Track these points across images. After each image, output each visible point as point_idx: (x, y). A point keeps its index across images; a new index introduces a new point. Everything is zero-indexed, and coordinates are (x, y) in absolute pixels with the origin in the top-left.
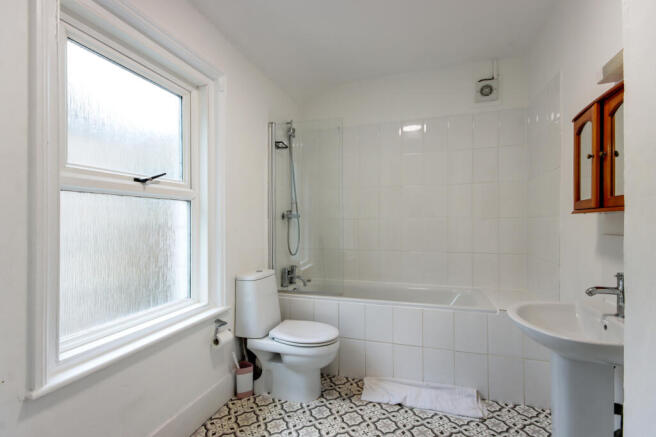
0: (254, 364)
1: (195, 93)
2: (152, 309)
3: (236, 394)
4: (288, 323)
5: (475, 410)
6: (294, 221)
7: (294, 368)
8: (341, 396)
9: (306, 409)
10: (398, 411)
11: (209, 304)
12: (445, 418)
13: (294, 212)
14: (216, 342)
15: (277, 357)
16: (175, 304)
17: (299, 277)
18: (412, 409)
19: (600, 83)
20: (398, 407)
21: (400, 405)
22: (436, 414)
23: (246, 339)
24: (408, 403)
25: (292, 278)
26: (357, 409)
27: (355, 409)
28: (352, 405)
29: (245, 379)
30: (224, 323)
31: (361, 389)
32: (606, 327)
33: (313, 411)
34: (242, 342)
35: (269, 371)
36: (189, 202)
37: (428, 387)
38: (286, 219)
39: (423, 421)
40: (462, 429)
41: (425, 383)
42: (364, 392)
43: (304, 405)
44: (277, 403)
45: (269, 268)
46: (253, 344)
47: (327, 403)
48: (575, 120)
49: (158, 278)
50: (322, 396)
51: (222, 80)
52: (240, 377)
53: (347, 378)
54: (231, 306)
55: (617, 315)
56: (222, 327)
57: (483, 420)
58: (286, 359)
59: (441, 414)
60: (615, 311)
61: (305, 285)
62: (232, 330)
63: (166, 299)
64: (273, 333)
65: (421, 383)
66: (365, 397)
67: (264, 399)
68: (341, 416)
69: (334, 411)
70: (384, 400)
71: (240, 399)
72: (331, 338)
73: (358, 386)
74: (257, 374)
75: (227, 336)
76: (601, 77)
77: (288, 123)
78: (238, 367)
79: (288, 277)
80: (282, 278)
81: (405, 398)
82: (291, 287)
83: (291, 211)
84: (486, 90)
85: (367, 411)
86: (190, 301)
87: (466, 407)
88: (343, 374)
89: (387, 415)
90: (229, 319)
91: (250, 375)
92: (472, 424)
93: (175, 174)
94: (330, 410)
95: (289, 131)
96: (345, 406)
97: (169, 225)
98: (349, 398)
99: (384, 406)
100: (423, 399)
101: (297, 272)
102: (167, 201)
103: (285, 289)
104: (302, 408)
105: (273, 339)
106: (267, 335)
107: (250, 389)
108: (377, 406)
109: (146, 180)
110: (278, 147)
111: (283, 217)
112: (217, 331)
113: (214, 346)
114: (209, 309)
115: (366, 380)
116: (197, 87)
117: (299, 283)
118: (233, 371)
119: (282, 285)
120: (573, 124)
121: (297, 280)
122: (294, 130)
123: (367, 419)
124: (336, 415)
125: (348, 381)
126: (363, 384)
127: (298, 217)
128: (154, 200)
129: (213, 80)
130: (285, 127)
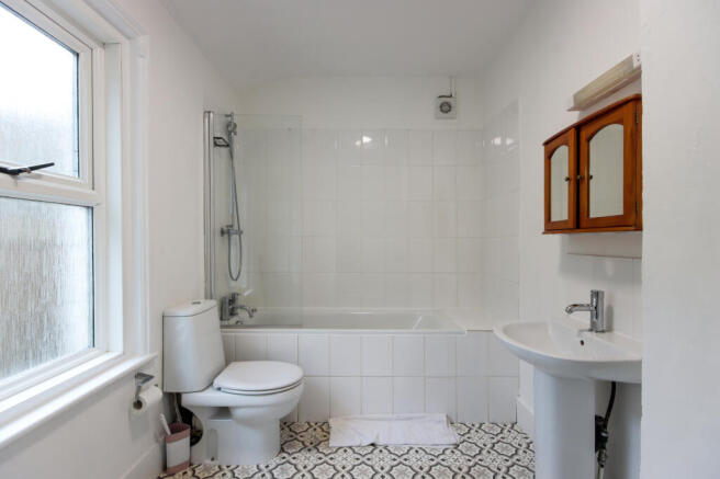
0: (191, 424)
1: (99, 52)
2: (32, 370)
3: (165, 468)
4: (235, 367)
5: (448, 437)
6: (235, 237)
7: (247, 422)
8: (305, 447)
9: (265, 471)
10: (372, 452)
11: (124, 353)
12: (421, 451)
13: (236, 227)
14: (138, 404)
15: (224, 412)
16: (70, 359)
17: (242, 307)
18: (386, 447)
19: (570, 110)
20: (372, 447)
21: (373, 445)
22: (411, 448)
23: (179, 395)
24: (381, 442)
25: (233, 309)
26: (327, 459)
27: (325, 459)
28: (321, 455)
29: (180, 448)
30: (149, 378)
31: (327, 434)
32: (582, 343)
33: (274, 471)
34: (173, 399)
35: (213, 431)
36: (90, 208)
37: (398, 419)
38: (226, 236)
39: (400, 459)
40: (439, 460)
41: (395, 416)
42: (332, 436)
43: (262, 466)
44: (226, 471)
45: (206, 298)
46: (189, 400)
47: (290, 458)
48: (546, 144)
49: (41, 321)
50: (282, 450)
51: (143, 41)
52: (171, 447)
53: (309, 423)
54: (158, 353)
55: (591, 330)
56: (148, 383)
57: (457, 446)
58: (239, 413)
59: (416, 448)
60: (589, 327)
61: (251, 316)
62: (160, 385)
63: (54, 352)
64: (218, 382)
65: (390, 416)
66: (334, 442)
67: (207, 469)
68: (309, 471)
69: (301, 467)
70: (355, 442)
71: (173, 475)
72: (293, 381)
73: (323, 430)
74: (196, 438)
75: (152, 395)
76: (572, 105)
77: (227, 116)
78: (169, 433)
79: (229, 308)
80: (222, 309)
81: (377, 437)
82: (233, 320)
83: (231, 226)
84: (446, 107)
85: (339, 460)
86: (95, 351)
87: (438, 435)
88: (303, 420)
89: (363, 460)
90: (155, 371)
91: (187, 440)
92: (448, 452)
93: (66, 166)
94: (295, 466)
95: (228, 126)
96: (313, 457)
97: (58, 243)
98: (315, 447)
99: (356, 450)
100: (395, 434)
101: (240, 301)
102: (55, 206)
103: (226, 323)
104: (260, 470)
105: (219, 389)
106: (211, 384)
107: (186, 458)
108: (349, 450)
109: (20, 171)
110: (216, 145)
111: (222, 232)
112: (139, 389)
113: (136, 412)
114: (124, 360)
115: (331, 422)
116: (104, 45)
117: (243, 315)
118: (161, 439)
119: (221, 319)
120: (543, 148)
121: (239, 311)
122: (235, 125)
123: (340, 469)
124: (304, 471)
125: (311, 426)
126: (329, 427)
127: (240, 233)
128: (33, 204)
129: (129, 38)
130: (224, 119)
